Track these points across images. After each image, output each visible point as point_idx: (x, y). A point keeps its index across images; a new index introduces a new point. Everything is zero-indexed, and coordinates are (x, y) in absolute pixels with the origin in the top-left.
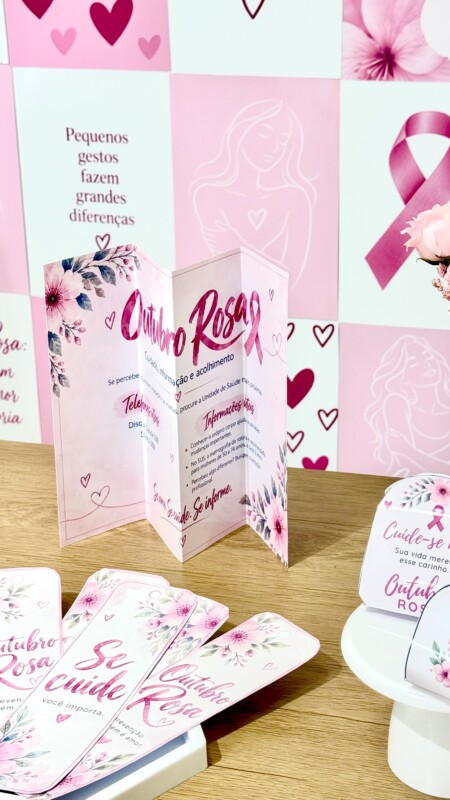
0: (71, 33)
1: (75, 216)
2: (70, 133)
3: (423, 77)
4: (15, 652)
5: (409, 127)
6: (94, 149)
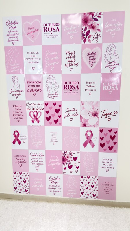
0: (52, 123)
1: (51, 141)
2: (51, 133)
3: (88, 127)
5: (87, 131)
6: (54, 134)
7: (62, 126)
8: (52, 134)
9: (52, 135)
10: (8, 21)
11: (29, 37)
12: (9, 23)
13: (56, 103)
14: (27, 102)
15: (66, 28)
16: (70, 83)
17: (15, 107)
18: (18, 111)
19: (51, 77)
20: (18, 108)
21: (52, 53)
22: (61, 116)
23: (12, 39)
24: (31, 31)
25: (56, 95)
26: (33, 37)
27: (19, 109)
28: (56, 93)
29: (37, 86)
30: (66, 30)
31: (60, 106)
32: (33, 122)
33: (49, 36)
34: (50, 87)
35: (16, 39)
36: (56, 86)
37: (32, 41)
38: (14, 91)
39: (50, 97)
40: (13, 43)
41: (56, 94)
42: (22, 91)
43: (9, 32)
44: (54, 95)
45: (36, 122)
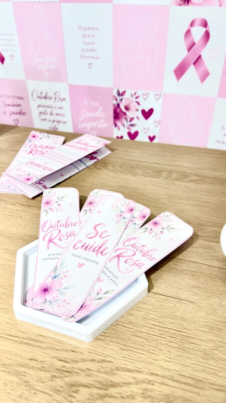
1: (82, 57)
4: (60, 228)
5: (192, 24)
6: (87, 32)
7: (111, 1)
8: (83, 32)
9: (84, 36)
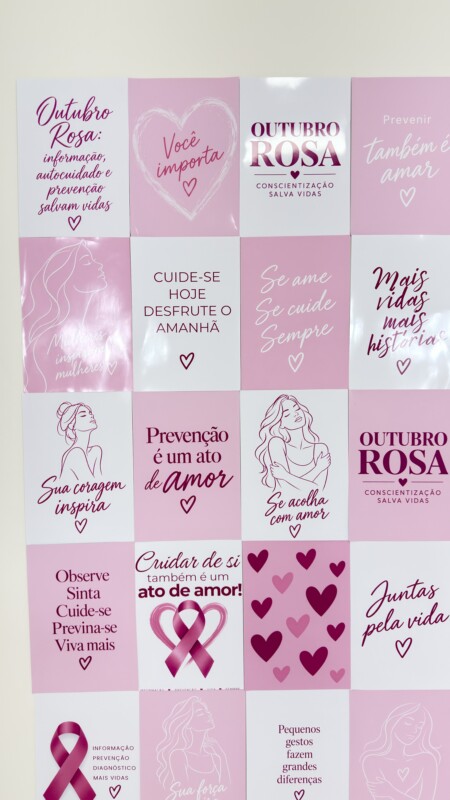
0: (287, 670)
1: (281, 780)
2: (282, 728)
6: (297, 737)
7: (347, 686)
8: (289, 736)
9: (289, 743)
10: (51, 102)
11: (167, 193)
12: (55, 113)
13: (312, 553)
14: (140, 548)
15: (377, 147)
16: (396, 438)
17: (68, 584)
18: (81, 607)
19: (288, 404)
20: (83, 586)
21: (297, 281)
22: (342, 627)
23: (64, 199)
24: (177, 158)
25: (313, 509)
26: (189, 190)
27: (88, 594)
28: (314, 493)
29: (204, 458)
30: (376, 158)
31: (338, 569)
32: (173, 666)
33: (278, 190)
34: (281, 459)
35: (93, 197)
36: (317, 454)
37: (183, 211)
38: (66, 489)
39: (281, 519)
40: (74, 222)
41: (314, 500)
42: (115, 485)
43: (55, 160)
44: (304, 509)
45: (189, 668)
